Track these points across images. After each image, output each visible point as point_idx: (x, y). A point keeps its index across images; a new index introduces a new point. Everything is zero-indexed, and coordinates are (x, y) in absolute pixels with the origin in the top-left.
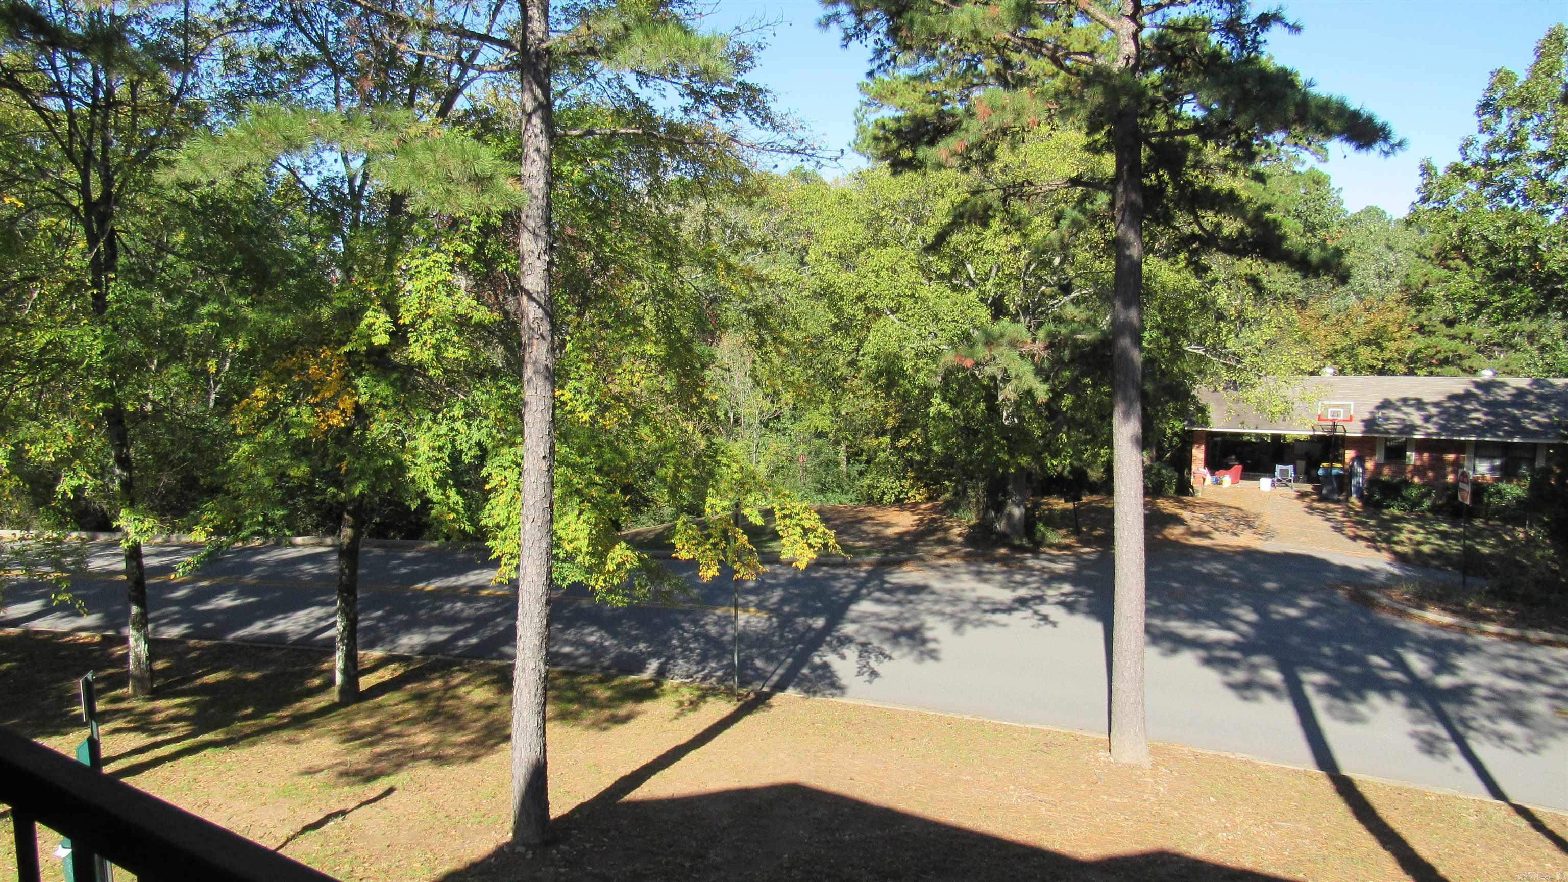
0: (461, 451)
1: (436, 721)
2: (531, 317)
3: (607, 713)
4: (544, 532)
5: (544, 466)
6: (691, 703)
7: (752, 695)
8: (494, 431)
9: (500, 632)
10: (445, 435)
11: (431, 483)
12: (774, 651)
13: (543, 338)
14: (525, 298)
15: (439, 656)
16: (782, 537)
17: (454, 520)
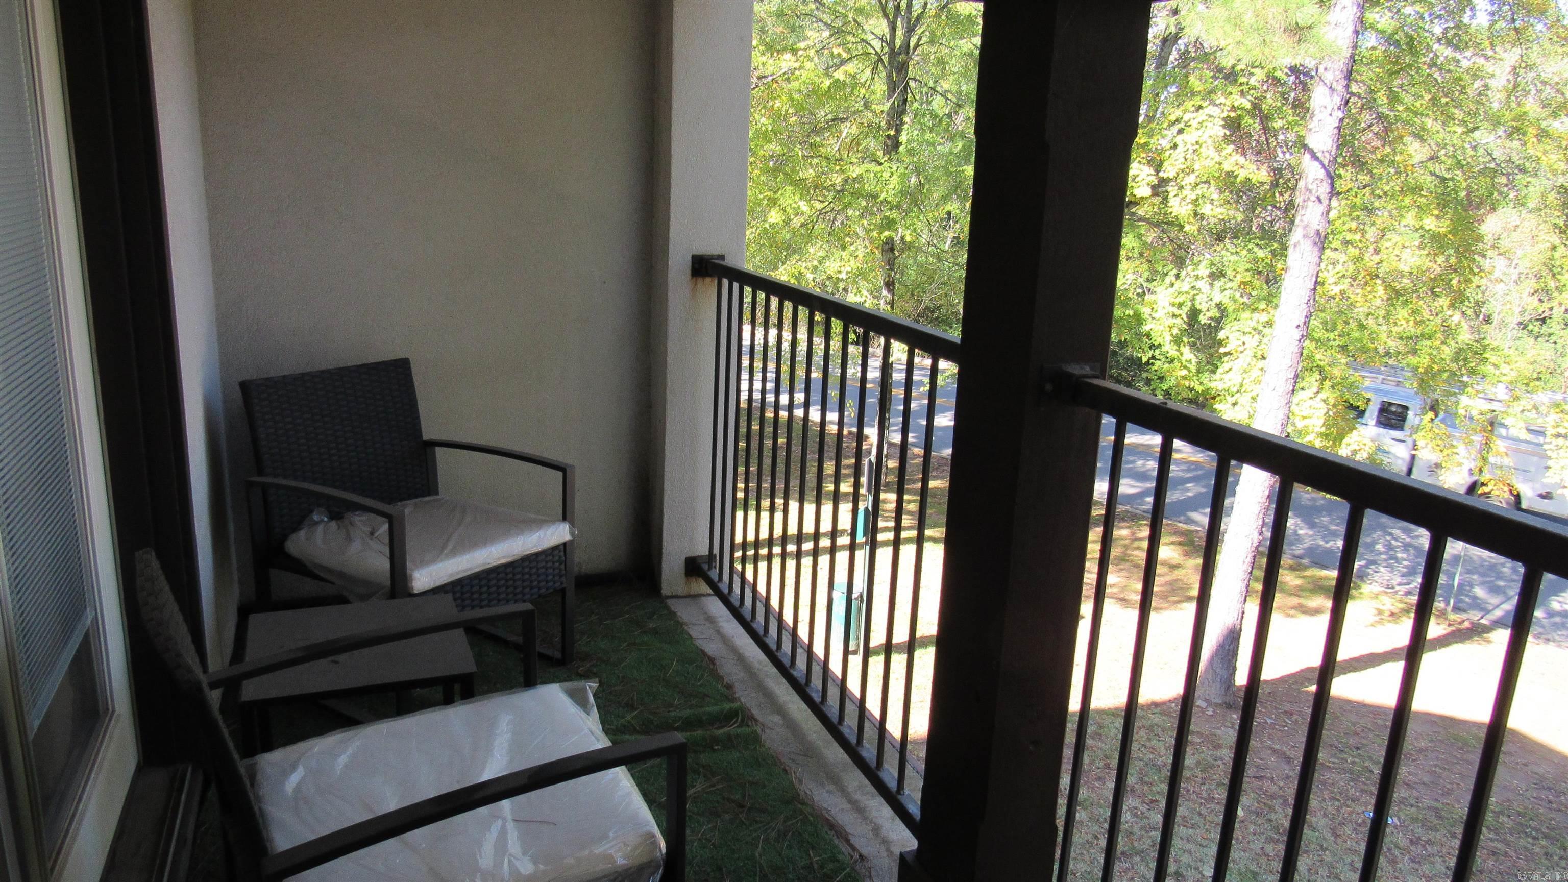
0: (1200, 311)
1: (1122, 567)
2: (1310, 180)
3: (1295, 601)
4: (1284, 402)
5: (1297, 334)
6: (1392, 614)
7: (1467, 624)
8: (1238, 295)
9: (1189, 498)
10: (1186, 293)
11: (1168, 338)
12: (1501, 583)
13: (1319, 200)
14: (1307, 156)
15: (1128, 507)
16: (1550, 458)
17: (1184, 378)
